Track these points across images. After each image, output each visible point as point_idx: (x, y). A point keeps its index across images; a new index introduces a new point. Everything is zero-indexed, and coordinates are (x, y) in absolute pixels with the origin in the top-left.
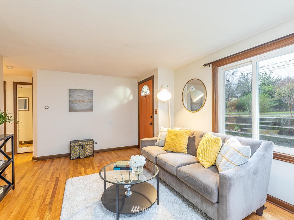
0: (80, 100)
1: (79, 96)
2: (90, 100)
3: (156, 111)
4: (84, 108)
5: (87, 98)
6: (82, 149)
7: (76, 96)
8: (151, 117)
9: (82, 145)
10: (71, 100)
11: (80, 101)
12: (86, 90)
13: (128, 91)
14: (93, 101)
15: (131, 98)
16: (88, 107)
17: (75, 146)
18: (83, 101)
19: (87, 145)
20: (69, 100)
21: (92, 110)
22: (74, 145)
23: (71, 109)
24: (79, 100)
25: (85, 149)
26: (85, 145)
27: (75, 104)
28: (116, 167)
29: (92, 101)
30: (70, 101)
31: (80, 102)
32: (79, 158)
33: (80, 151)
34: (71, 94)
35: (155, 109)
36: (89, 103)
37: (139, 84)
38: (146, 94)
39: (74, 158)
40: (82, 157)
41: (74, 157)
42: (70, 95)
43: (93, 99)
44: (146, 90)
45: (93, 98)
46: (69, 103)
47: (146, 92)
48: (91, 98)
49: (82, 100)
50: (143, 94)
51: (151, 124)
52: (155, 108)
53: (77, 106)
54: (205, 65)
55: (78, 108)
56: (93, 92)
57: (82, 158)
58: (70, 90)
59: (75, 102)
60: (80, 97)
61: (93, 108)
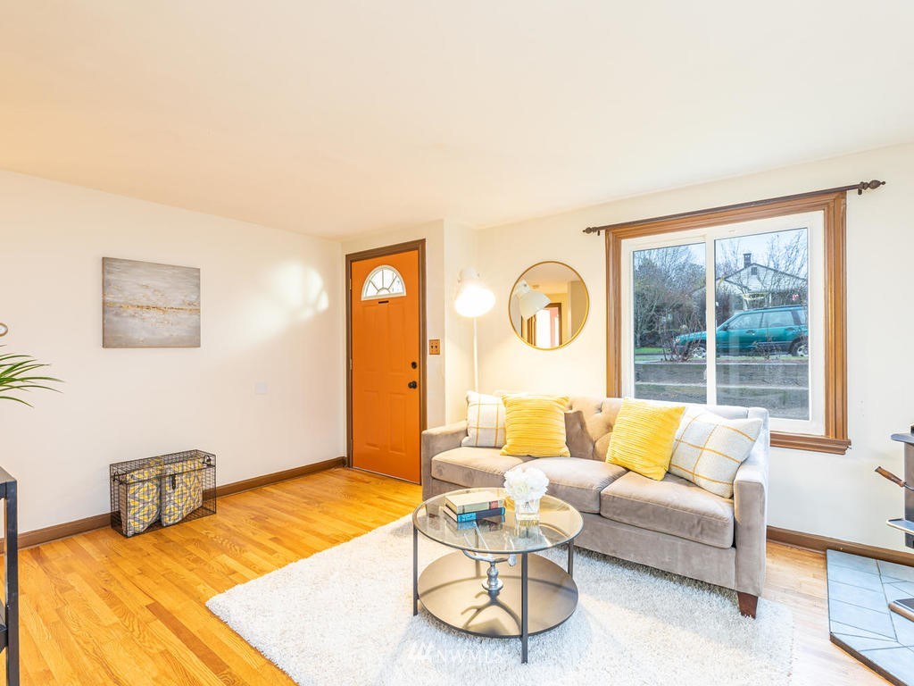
0: (150, 304)
1: (147, 287)
2: (189, 304)
3: (436, 348)
4: (167, 334)
5: (177, 298)
6: (174, 488)
7: (132, 288)
8: (414, 365)
9: (173, 476)
10: (114, 303)
11: (148, 308)
12: (174, 267)
13: (316, 281)
14: (198, 311)
15: (324, 304)
16: (179, 331)
17: (143, 481)
18: (164, 310)
19: (188, 472)
20: (104, 303)
21: (196, 344)
22: (141, 476)
23: (110, 339)
24: (144, 302)
25: (184, 488)
26: (182, 473)
27: (130, 320)
28: (464, 513)
29: (195, 308)
30: (106, 307)
31: (152, 311)
32: (157, 524)
33: (160, 498)
34: (108, 277)
35: (430, 341)
36: (183, 315)
37: (352, 261)
38: (384, 292)
39: (140, 528)
40: (171, 522)
41: (141, 526)
42: (105, 285)
43: (199, 303)
44: (384, 282)
45: (199, 297)
46: (104, 312)
47: (387, 286)
48: (194, 297)
49: (160, 304)
50: (369, 292)
51: (413, 385)
52: (430, 336)
53: (137, 326)
54: (589, 230)
55: (141, 335)
56: (199, 278)
57: (174, 524)
58: (106, 262)
59: (131, 311)
60: (149, 293)
61: (199, 335)
